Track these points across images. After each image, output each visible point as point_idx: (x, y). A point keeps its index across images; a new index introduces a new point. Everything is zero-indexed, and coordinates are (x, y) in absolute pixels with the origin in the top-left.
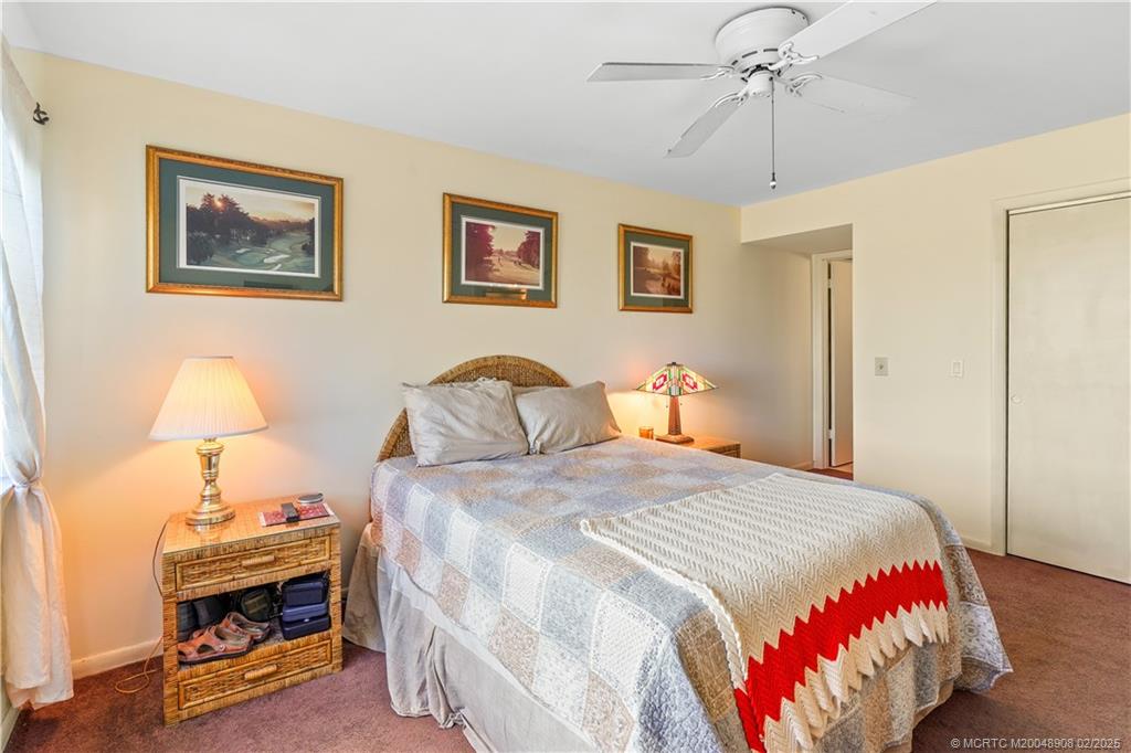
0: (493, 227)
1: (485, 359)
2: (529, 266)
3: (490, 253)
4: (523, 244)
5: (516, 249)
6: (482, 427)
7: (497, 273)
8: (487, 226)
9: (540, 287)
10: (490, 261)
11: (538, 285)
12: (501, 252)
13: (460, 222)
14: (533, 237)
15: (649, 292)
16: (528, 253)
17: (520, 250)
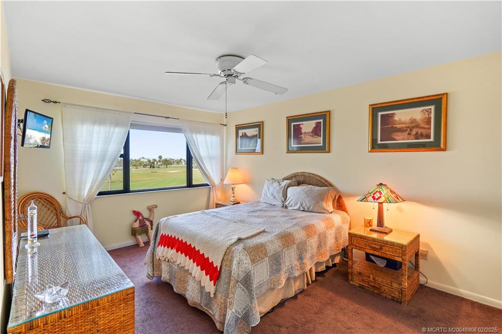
0: (302, 124)
1: (297, 173)
2: (316, 136)
3: (301, 134)
4: (314, 128)
5: (311, 131)
6: (272, 194)
7: (304, 141)
8: (300, 124)
9: (322, 145)
10: (301, 137)
11: (320, 144)
12: (305, 133)
13: (291, 125)
14: (318, 124)
15: (395, 140)
16: (316, 132)
17: (313, 130)
